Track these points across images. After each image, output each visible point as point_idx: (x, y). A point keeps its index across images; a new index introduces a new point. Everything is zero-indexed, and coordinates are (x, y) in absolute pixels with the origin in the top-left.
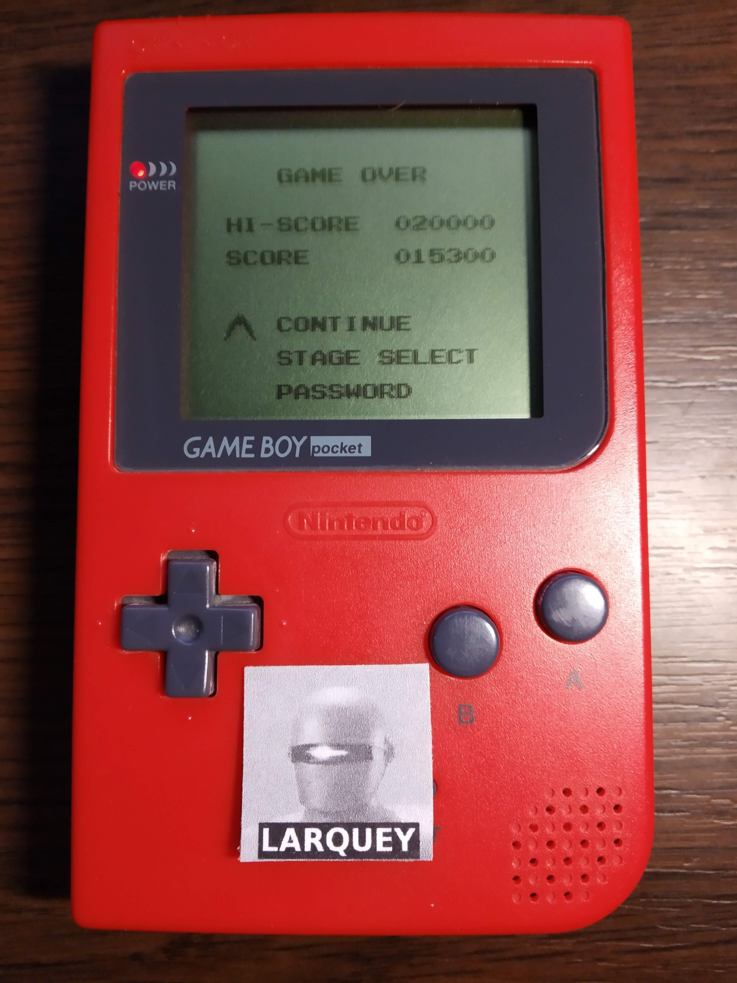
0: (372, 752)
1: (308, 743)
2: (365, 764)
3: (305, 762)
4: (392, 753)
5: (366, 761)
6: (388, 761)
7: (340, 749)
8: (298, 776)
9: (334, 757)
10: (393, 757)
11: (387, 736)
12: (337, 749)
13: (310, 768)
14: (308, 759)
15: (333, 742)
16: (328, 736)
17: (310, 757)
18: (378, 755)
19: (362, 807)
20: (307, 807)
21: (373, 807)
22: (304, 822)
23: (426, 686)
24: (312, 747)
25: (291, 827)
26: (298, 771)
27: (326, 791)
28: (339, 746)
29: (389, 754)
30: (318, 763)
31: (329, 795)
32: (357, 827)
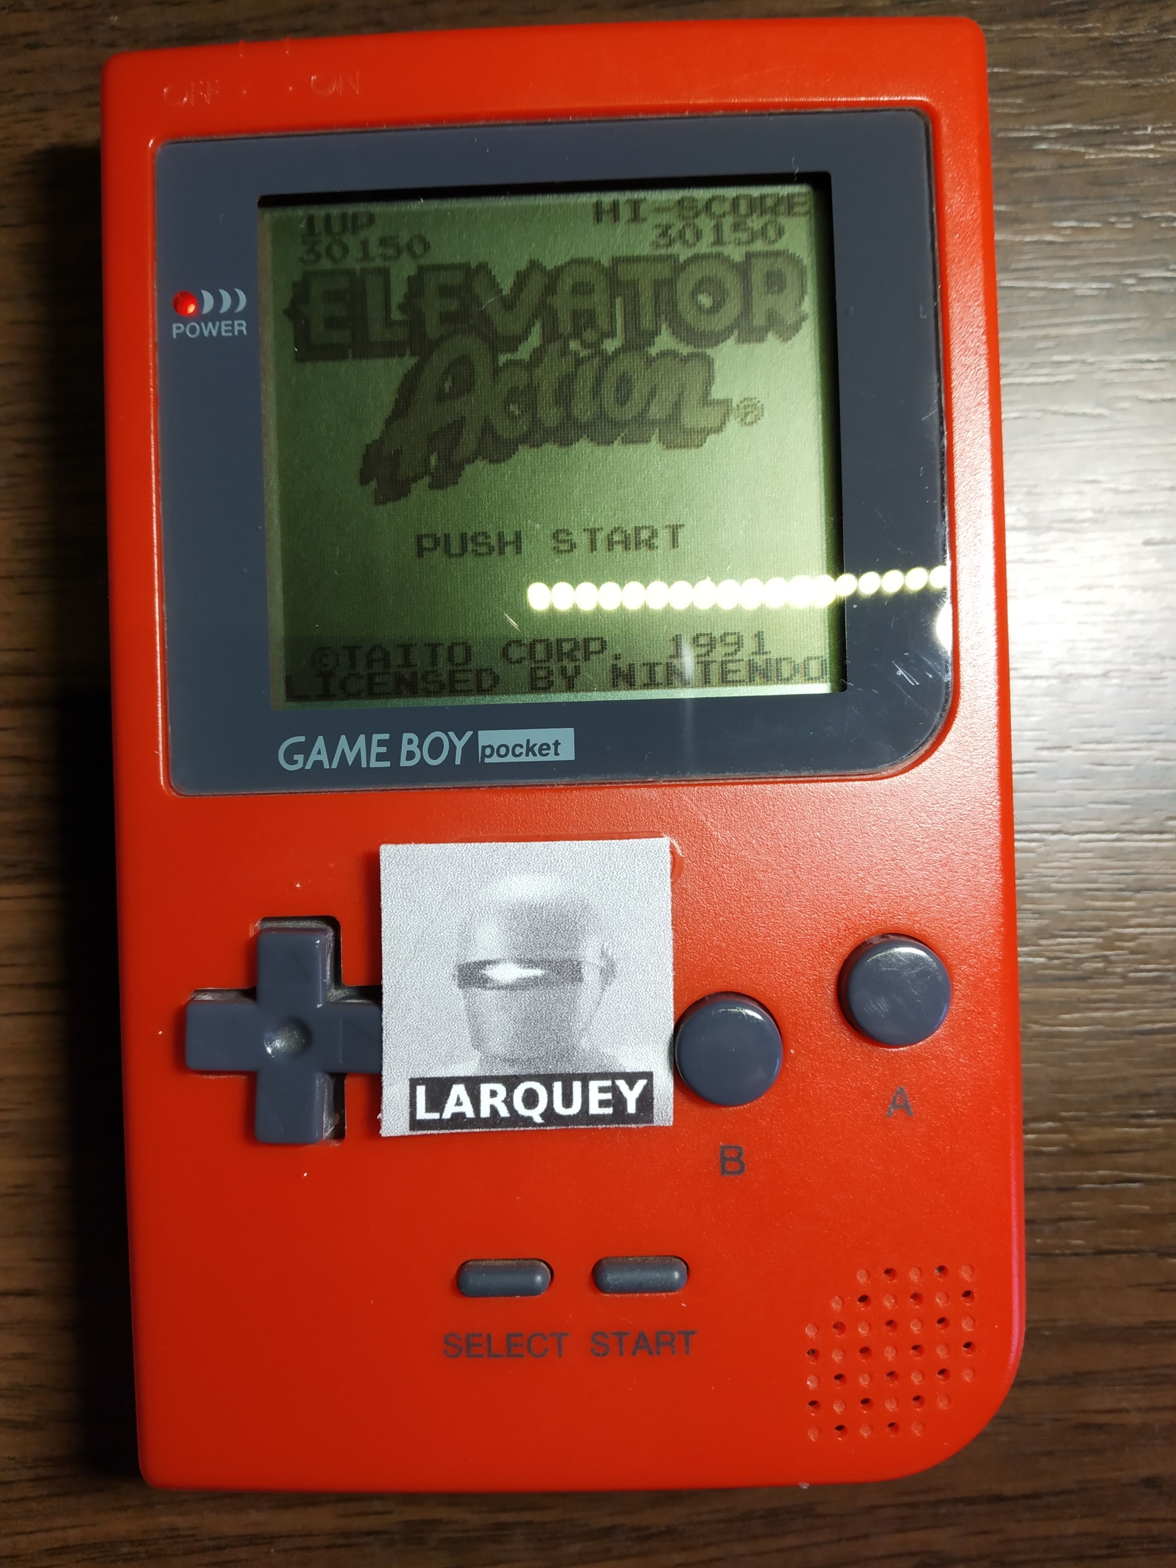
0: (583, 970)
1: (482, 959)
2: (571, 988)
3: (479, 987)
4: (613, 970)
5: (573, 983)
6: (606, 984)
7: (532, 967)
8: (468, 1009)
9: (525, 979)
10: (615, 976)
11: (605, 947)
12: (529, 967)
13: (488, 996)
14: (484, 982)
15: (522, 956)
16: (514, 948)
17: (486, 980)
18: (590, 975)
19: (567, 1053)
20: (484, 1054)
21: (584, 1050)
22: (478, 1075)
23: (664, 872)
24: (489, 964)
25: (459, 1083)
26: (468, 1001)
27: (511, 1029)
28: (531, 963)
29: (608, 972)
30: (500, 988)
31: (516, 1035)
32: (559, 1081)
